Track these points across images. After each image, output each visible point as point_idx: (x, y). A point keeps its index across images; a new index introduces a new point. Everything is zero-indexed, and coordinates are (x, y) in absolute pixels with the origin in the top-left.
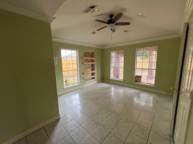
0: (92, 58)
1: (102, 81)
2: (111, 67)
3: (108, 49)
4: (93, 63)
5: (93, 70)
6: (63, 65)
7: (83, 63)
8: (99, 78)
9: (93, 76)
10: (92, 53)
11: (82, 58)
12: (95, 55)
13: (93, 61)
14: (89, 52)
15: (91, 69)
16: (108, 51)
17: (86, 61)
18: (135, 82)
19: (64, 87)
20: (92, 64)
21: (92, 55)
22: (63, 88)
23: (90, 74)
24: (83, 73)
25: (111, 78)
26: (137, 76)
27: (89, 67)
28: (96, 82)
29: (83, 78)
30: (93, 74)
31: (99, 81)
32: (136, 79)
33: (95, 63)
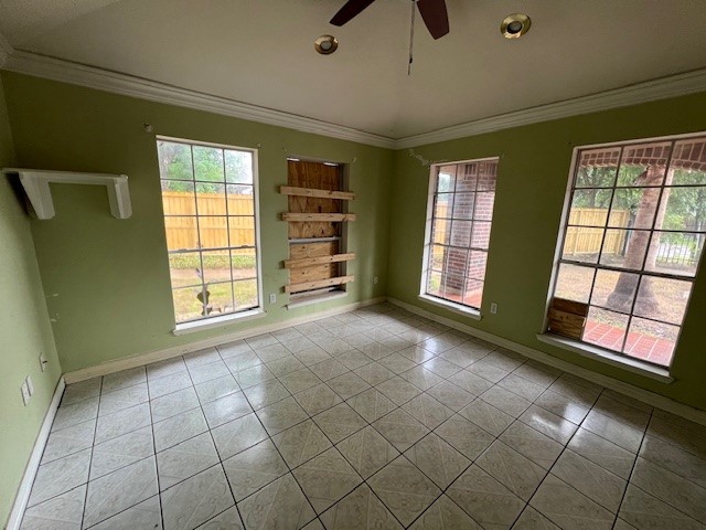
0: (336, 195)
1: (380, 304)
2: (427, 241)
3: (419, 149)
4: (338, 217)
5: (338, 248)
6: (168, 222)
7: (281, 217)
8: (368, 291)
9: (337, 281)
10: (341, 168)
11: (278, 190)
12: (353, 178)
13: (339, 207)
14: (318, 159)
15: (328, 245)
16: (420, 157)
17: (303, 203)
18: (547, 332)
19: (178, 328)
20: (334, 224)
21: (336, 177)
22: (171, 332)
23: (322, 268)
24: (283, 265)
25: (422, 295)
26: (560, 304)
27: (318, 233)
28: (352, 306)
29: (283, 290)
30: (337, 270)
31: (367, 302)
32: (551, 320)
33: (351, 218)
